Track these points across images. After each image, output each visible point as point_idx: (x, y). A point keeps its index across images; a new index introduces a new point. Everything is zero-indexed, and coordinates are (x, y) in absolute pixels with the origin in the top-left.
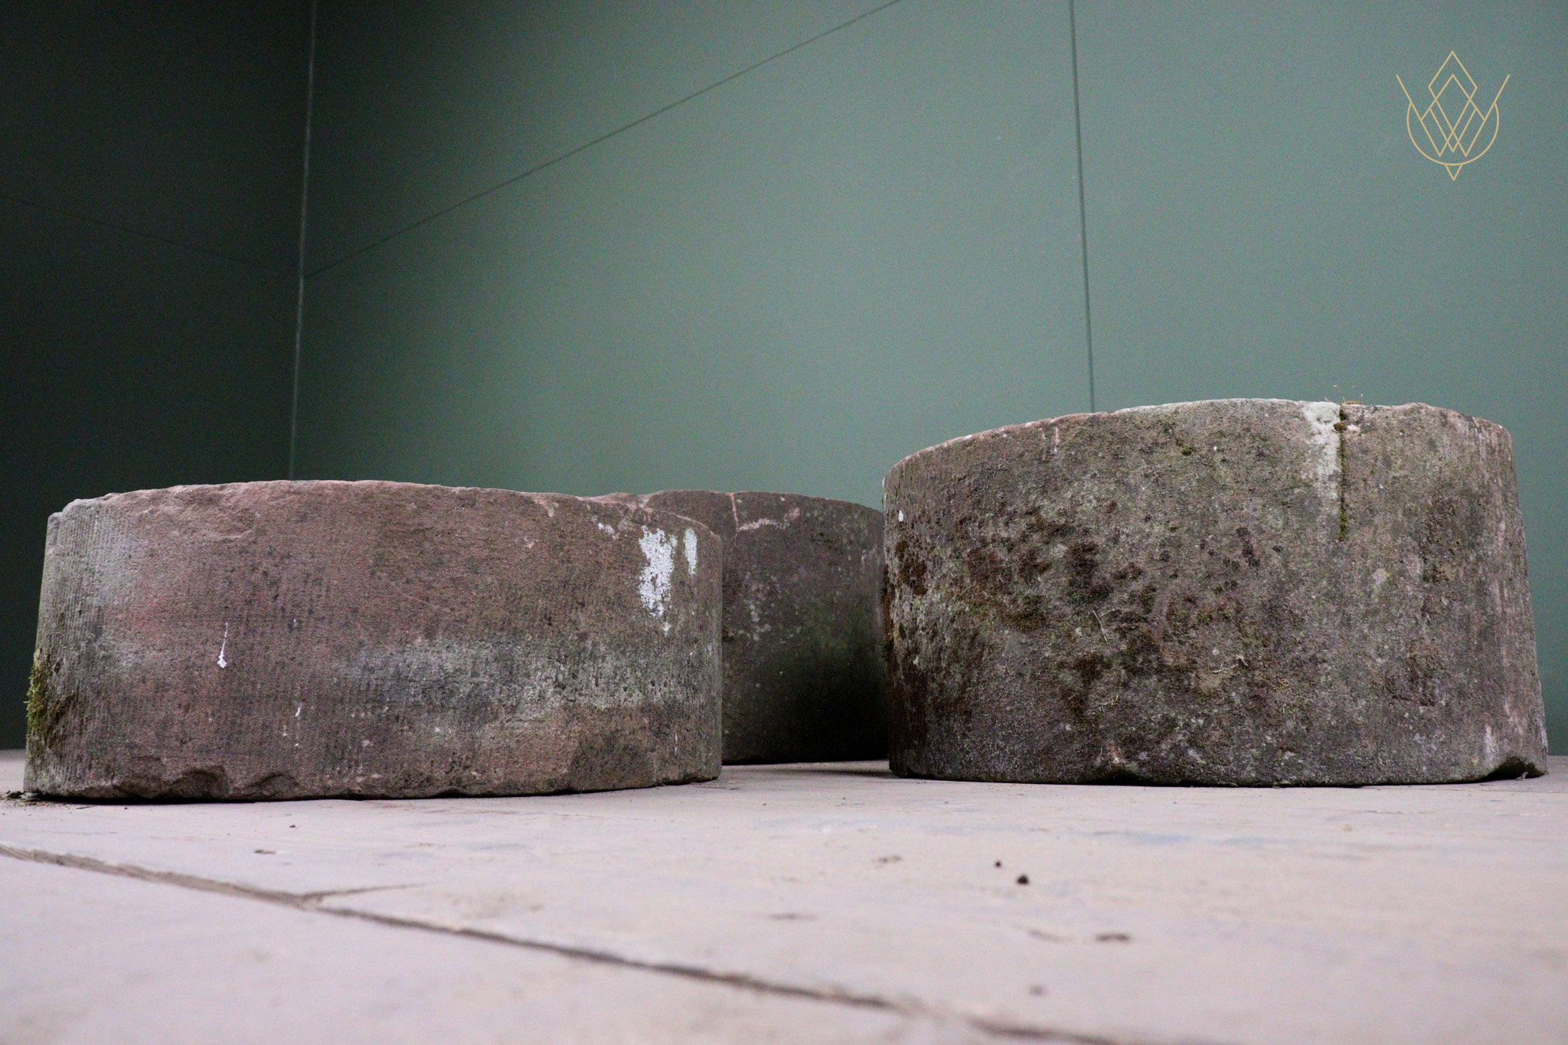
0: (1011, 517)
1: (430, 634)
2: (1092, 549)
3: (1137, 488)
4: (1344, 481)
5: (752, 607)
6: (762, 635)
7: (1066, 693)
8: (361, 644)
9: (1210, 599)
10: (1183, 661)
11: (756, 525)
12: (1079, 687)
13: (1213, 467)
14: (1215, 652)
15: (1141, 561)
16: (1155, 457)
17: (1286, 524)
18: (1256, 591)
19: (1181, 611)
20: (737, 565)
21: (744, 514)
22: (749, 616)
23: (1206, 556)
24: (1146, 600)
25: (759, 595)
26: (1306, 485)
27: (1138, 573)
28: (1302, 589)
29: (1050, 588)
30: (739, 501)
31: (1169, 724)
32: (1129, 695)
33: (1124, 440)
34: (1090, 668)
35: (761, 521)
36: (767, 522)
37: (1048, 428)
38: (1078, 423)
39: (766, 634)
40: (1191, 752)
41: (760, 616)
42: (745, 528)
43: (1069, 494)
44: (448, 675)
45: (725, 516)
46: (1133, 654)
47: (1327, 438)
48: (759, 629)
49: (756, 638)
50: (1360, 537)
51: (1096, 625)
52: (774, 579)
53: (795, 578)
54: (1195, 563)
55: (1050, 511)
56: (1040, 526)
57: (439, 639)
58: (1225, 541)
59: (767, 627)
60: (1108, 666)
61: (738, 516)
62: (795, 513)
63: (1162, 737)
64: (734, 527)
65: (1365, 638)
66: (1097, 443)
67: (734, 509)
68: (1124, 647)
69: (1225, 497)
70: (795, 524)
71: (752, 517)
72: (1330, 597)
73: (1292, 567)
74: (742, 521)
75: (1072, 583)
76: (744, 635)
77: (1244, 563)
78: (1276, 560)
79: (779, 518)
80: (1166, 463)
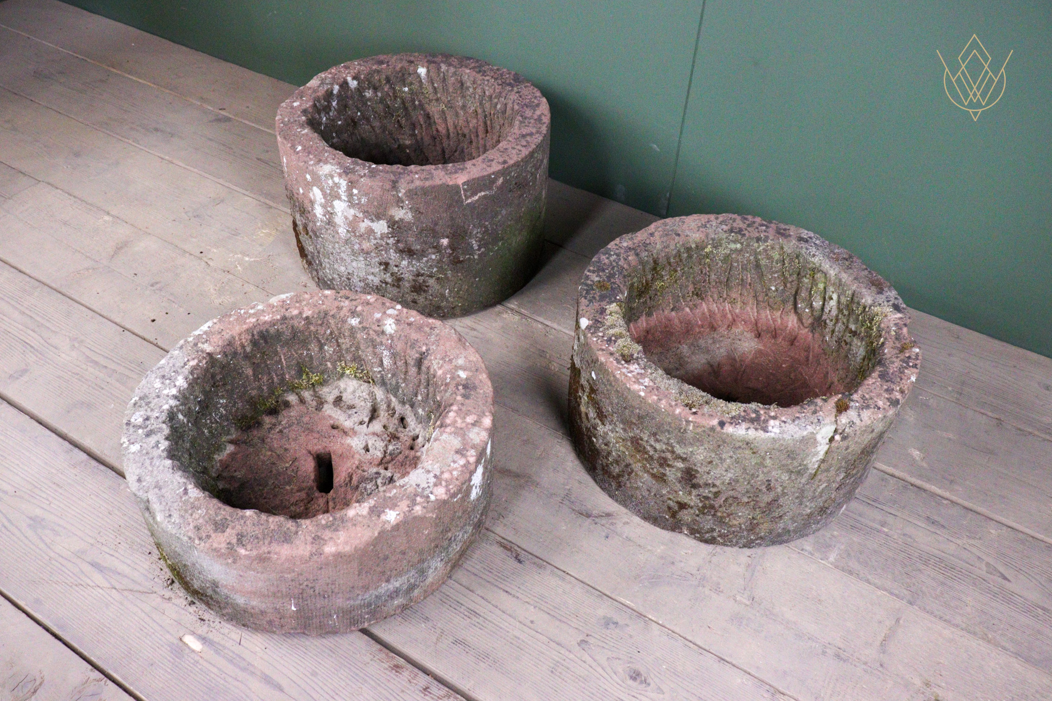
0: (657, 441)
1: (388, 581)
2: (697, 471)
3: (725, 460)
4: (823, 461)
5: (474, 242)
6: (479, 255)
7: (669, 508)
8: (358, 595)
9: (745, 500)
10: (725, 515)
11: (476, 198)
12: (676, 508)
13: (764, 459)
14: (740, 514)
15: (718, 483)
16: (738, 452)
17: (790, 478)
18: (766, 498)
19: (730, 501)
20: (464, 223)
21: (468, 194)
22: (472, 247)
23: (749, 487)
24: (717, 494)
25: (478, 235)
26: (805, 465)
27: (714, 486)
28: (787, 497)
29: (672, 475)
30: (465, 187)
31: (713, 530)
32: (697, 518)
33: (724, 442)
34: (682, 506)
35: (479, 194)
36: (483, 193)
37: (688, 422)
38: (704, 427)
39: (482, 253)
40: (719, 539)
41: (479, 246)
42: (469, 201)
43: (691, 450)
44: (397, 588)
45: (456, 198)
46: (704, 507)
47: (822, 448)
48: (478, 252)
49: (476, 257)
50: (821, 476)
51: (690, 494)
52: (487, 223)
53: (500, 217)
54: (742, 487)
55: (679, 450)
56: (673, 452)
57: (392, 581)
58: (759, 483)
59: (483, 249)
60: (692, 508)
61: (465, 196)
62: (501, 180)
63: (707, 532)
64: (462, 202)
65: (806, 506)
66: (711, 438)
67: (462, 192)
68: (700, 505)
69: (765, 470)
70: (501, 188)
71: (474, 193)
72: (797, 498)
73: (786, 491)
74: (467, 198)
75: (682, 478)
76: (469, 258)
77: (765, 490)
78: (779, 490)
79: (490, 189)
80: (743, 455)
